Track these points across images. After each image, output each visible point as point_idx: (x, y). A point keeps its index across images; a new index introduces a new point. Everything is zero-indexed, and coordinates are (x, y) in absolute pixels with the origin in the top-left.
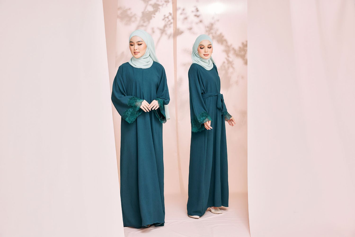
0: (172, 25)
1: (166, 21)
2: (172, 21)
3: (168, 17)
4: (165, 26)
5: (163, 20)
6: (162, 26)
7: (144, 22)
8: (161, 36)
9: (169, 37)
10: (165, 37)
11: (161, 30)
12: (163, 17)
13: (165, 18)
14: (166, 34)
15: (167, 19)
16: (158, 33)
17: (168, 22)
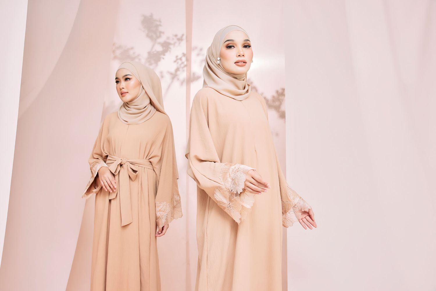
0: (185, 69)
1: (178, 63)
2: (185, 63)
3: (181, 59)
4: (177, 70)
5: (175, 62)
6: (173, 70)
7: (151, 64)
8: (172, 82)
9: (182, 83)
10: (176, 84)
11: (171, 74)
12: (175, 59)
13: (177, 59)
14: (178, 79)
15: (180, 62)
16: (167, 78)
17: (180, 65)
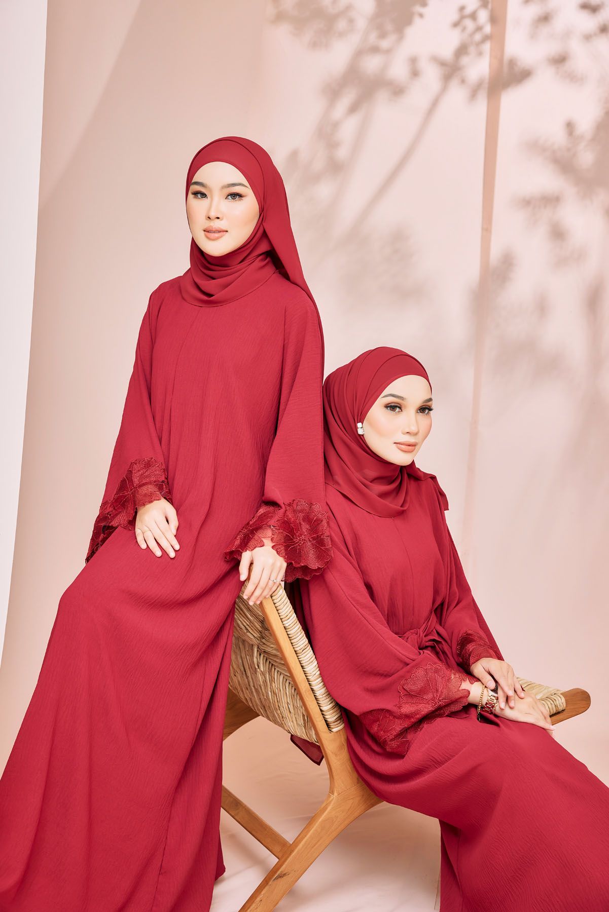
0: (487, 47)
1: (464, 29)
2: (488, 29)
3: (473, 16)
4: (462, 50)
5: (456, 25)
6: (447, 51)
7: (383, 35)
8: (444, 89)
9: (474, 94)
10: (457, 94)
11: (442, 64)
12: (455, 17)
13: (462, 17)
14: (463, 81)
15: (470, 24)
16: (431, 75)
17: (472, 35)
